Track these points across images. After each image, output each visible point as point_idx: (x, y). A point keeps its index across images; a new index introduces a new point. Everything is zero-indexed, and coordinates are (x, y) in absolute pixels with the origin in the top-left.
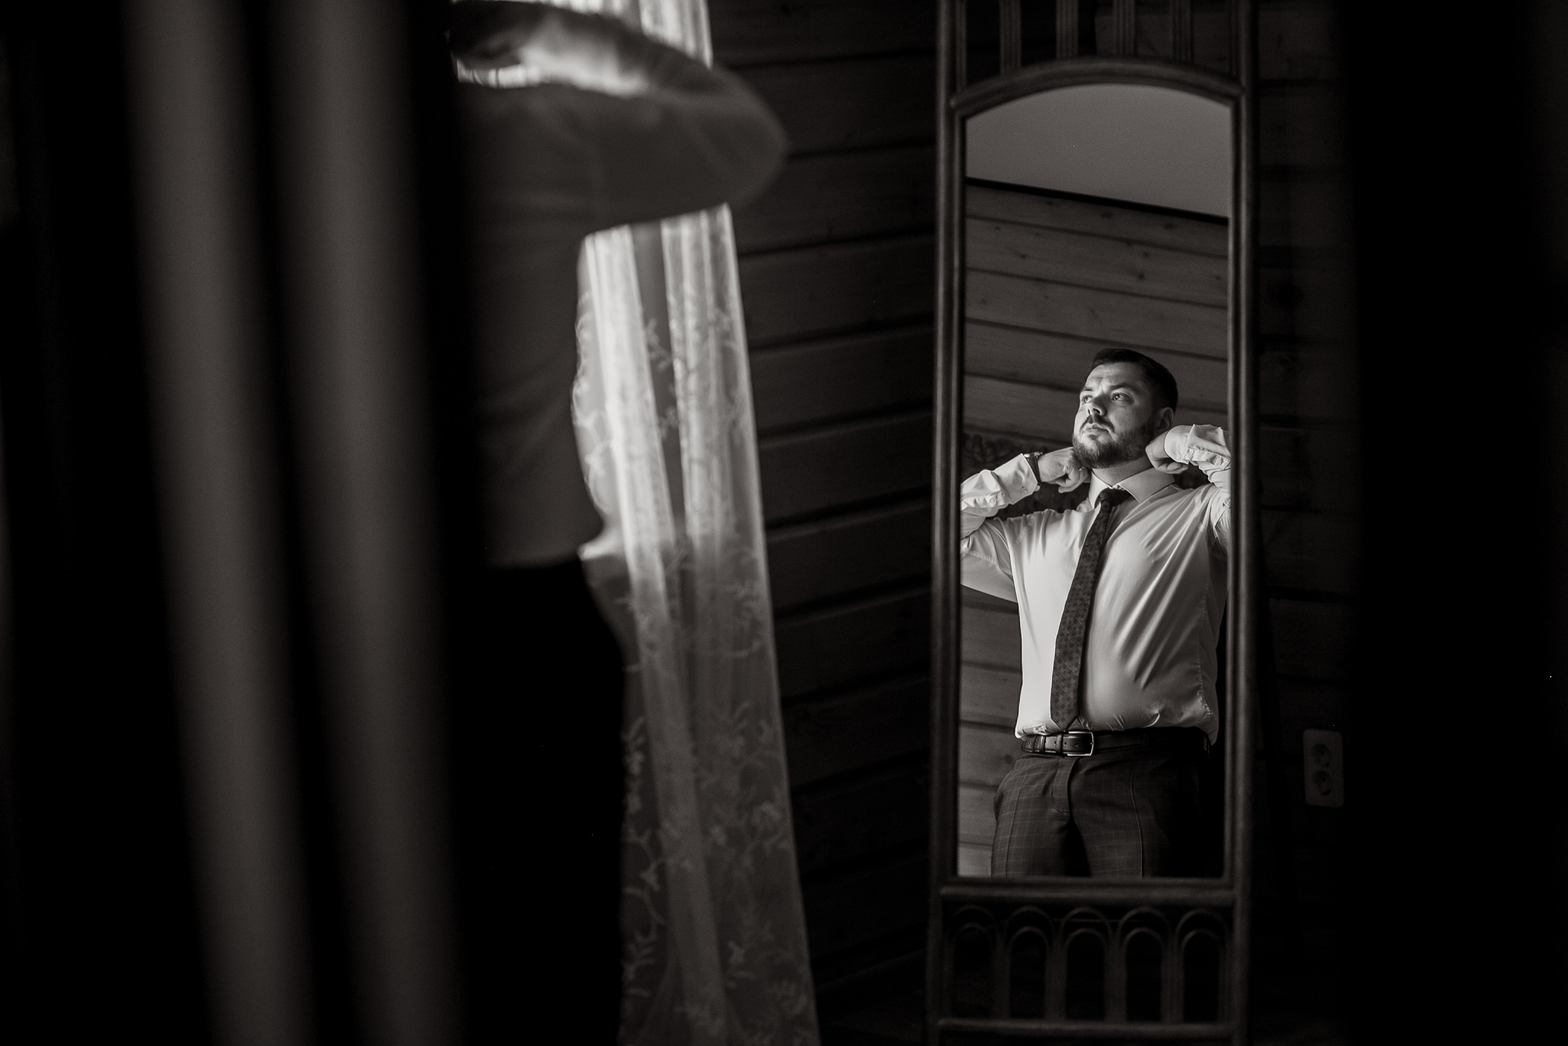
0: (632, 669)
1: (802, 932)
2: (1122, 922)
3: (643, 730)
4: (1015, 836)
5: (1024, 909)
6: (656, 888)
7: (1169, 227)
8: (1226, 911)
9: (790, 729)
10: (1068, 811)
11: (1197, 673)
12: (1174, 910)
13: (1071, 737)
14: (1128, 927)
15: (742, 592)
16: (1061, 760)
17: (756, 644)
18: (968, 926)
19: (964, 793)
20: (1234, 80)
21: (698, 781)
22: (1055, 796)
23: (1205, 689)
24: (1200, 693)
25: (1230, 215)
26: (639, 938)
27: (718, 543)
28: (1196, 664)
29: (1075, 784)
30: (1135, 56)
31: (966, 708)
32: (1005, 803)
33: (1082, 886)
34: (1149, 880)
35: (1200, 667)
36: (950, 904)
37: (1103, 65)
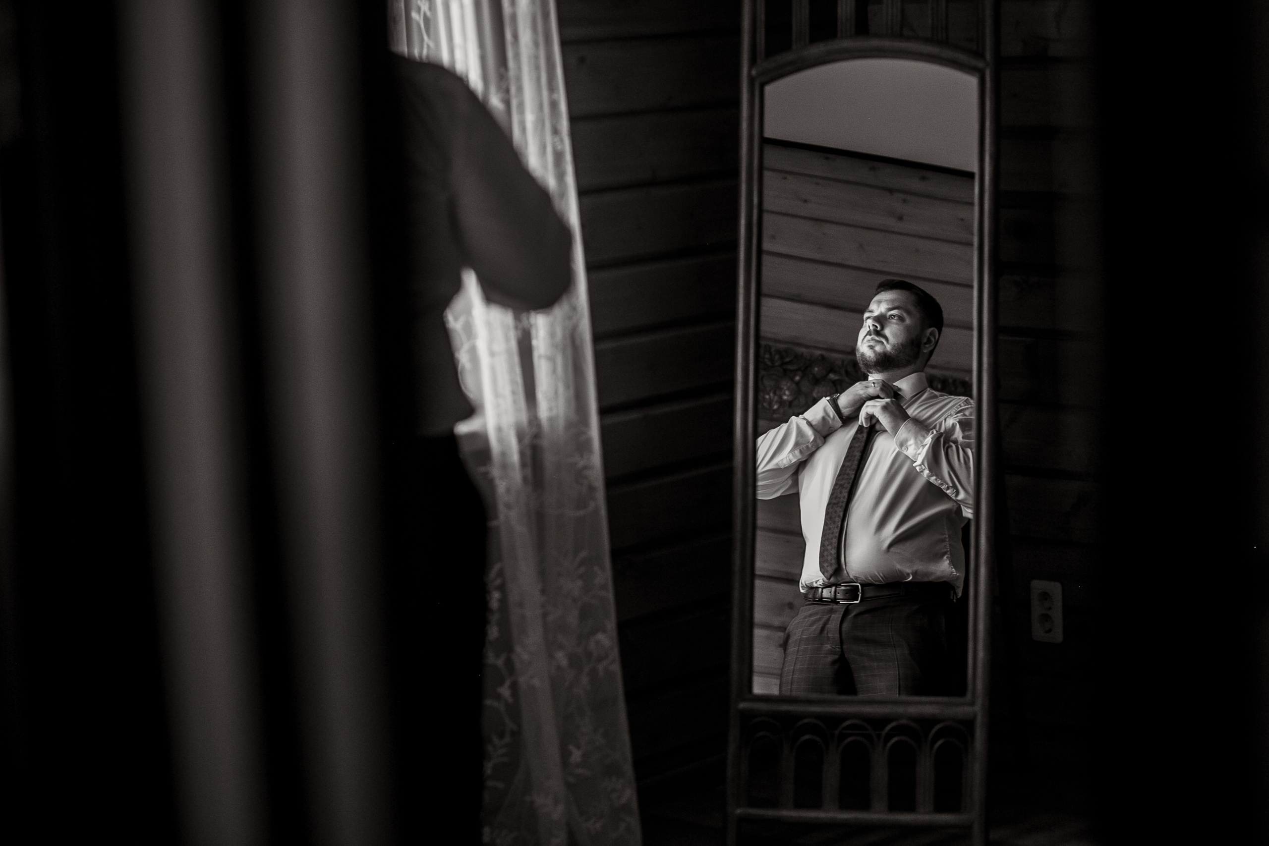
0: (493, 523)
1: (626, 737)
2: (884, 733)
3: (501, 574)
4: (798, 667)
5: (806, 721)
6: (510, 700)
7: (923, 178)
8: (969, 723)
9: (619, 575)
10: (840, 647)
11: (945, 541)
12: (926, 722)
13: (843, 588)
14: (889, 737)
15: (581, 463)
16: (835, 606)
17: (592, 505)
18: (761, 734)
19: (758, 633)
20: (980, 55)
21: (545, 615)
22: (830, 635)
23: (951, 554)
24: (947, 557)
25: (975, 169)
26: (496, 740)
27: (561, 423)
28: (945, 534)
29: (845, 625)
30: (900, 36)
31: (760, 565)
32: (790, 641)
33: (852, 703)
34: (904, 698)
35: (947, 536)
36: (746, 716)
37: (875, 43)
